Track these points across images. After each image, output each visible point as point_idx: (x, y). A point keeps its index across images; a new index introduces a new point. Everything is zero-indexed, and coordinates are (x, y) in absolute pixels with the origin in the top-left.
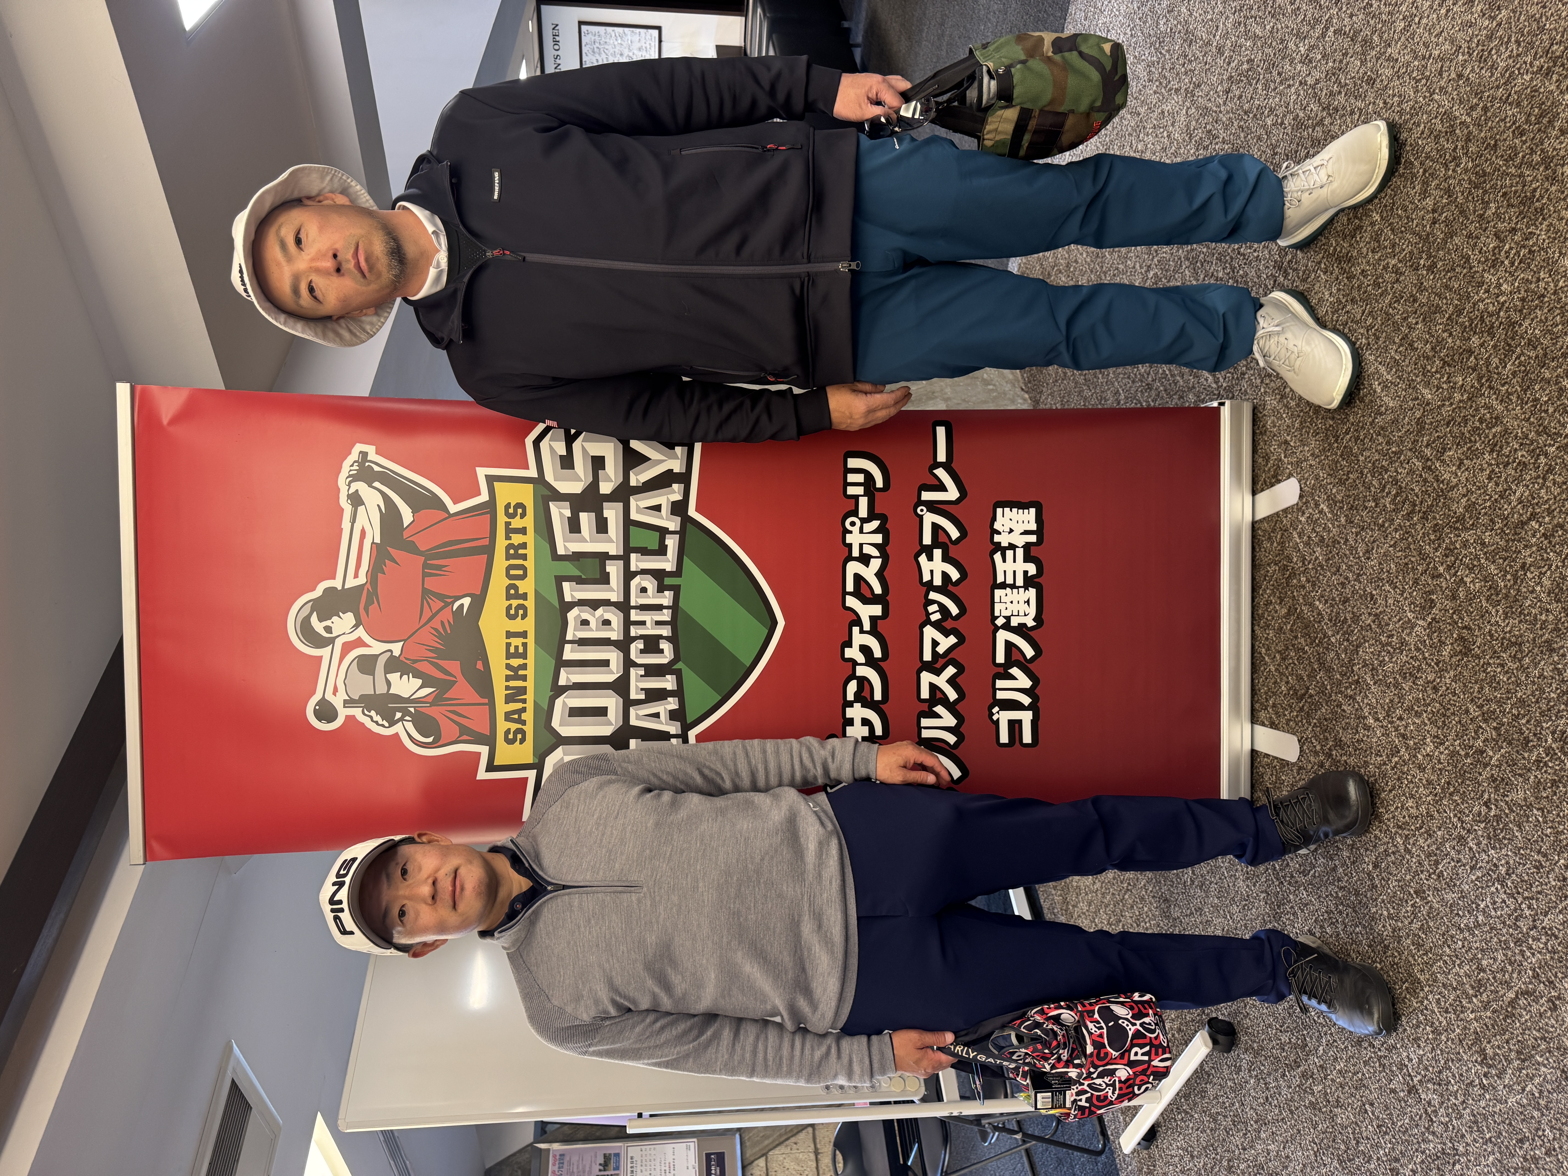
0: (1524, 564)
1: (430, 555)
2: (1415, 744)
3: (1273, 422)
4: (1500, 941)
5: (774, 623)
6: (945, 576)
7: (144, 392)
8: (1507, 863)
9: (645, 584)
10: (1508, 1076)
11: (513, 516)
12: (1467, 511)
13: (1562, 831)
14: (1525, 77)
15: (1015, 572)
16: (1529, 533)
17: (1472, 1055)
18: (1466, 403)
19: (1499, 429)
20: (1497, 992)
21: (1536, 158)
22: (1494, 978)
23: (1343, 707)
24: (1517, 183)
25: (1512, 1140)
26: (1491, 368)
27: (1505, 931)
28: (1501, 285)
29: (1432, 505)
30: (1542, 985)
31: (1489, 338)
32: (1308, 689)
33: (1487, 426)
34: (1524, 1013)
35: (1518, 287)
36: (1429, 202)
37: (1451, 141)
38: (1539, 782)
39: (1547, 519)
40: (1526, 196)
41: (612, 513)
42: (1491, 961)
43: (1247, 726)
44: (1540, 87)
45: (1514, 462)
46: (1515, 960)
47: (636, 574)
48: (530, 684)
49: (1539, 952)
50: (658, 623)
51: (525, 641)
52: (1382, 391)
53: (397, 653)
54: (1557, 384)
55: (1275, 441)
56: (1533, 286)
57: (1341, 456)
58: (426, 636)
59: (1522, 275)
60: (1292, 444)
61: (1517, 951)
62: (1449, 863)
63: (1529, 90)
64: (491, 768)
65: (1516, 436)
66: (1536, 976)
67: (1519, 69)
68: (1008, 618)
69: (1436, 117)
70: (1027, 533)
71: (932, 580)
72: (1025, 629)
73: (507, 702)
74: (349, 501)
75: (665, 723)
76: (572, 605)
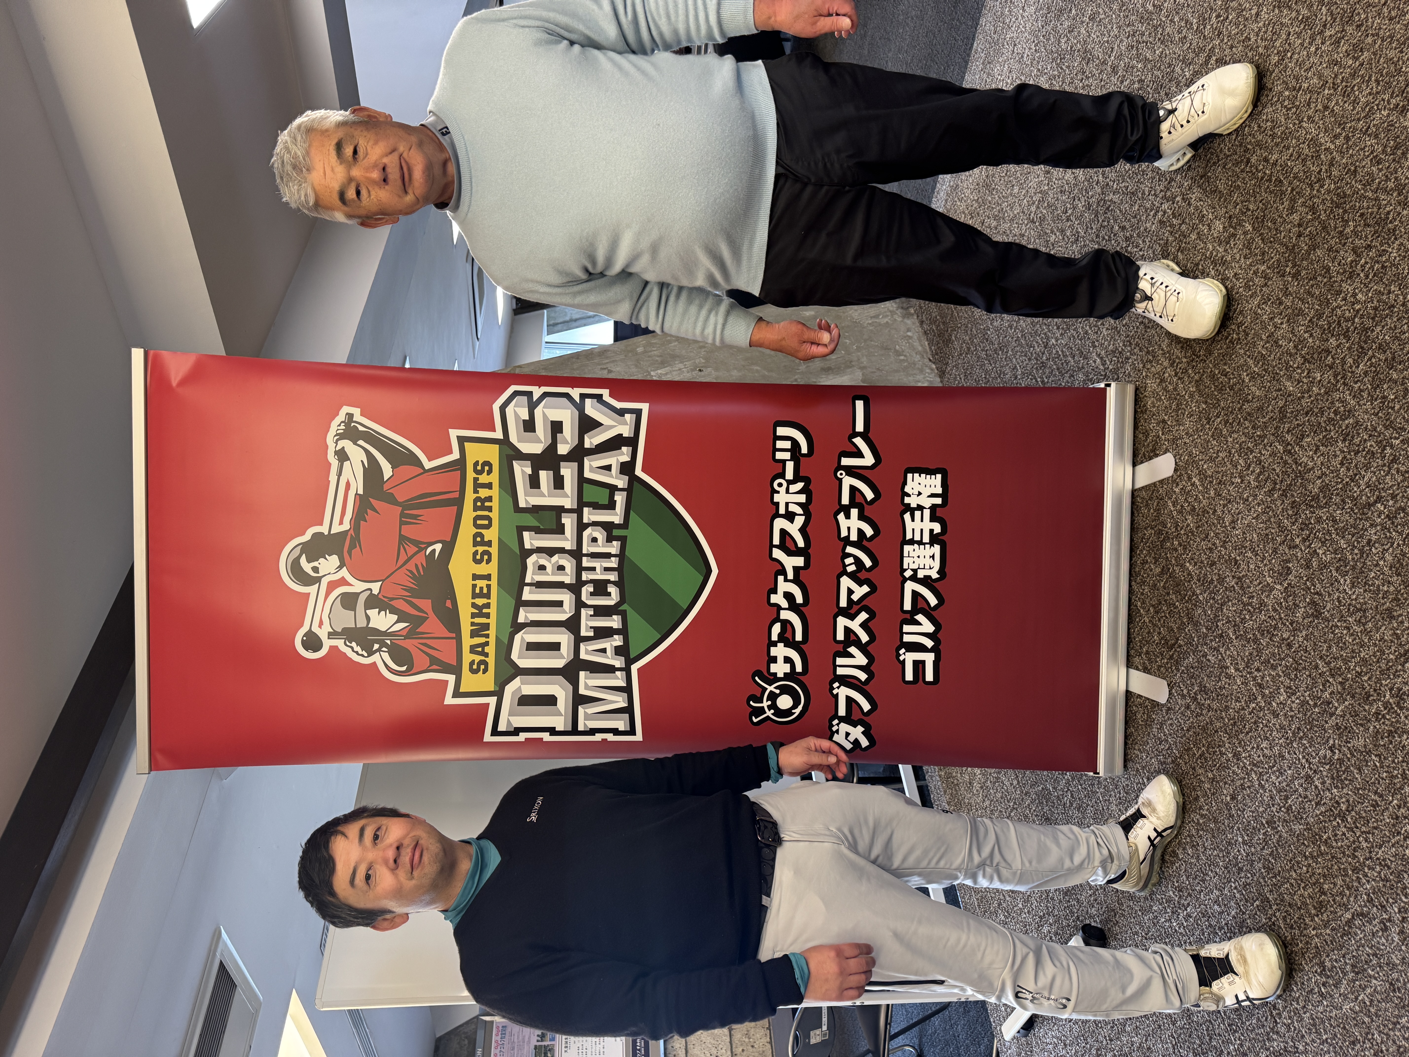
0: (1370, 541)
1: (406, 505)
2: (1270, 693)
3: (1153, 403)
4: (1340, 869)
5: (709, 571)
6: (861, 532)
7: (156, 357)
8: (1348, 801)
9: (596, 534)
10: (1343, 986)
11: (480, 472)
12: (1321, 491)
13: (1396, 776)
14: (1383, 112)
15: (922, 530)
16: (1375, 514)
17: (1313, 966)
18: (1323, 396)
19: (1351, 421)
20: (1336, 913)
21: (1391, 185)
22: (1334, 900)
23: (1208, 657)
24: (1373, 205)
25: (1345, 1041)
26: (1346, 367)
27: (1344, 860)
28: (1356, 294)
29: (1291, 485)
30: (1375, 908)
31: (1344, 341)
32: (1178, 639)
33: (1341, 417)
34: (1359, 932)
35: (1372, 297)
36: (1296, 217)
37: (1316, 164)
38: (1378, 731)
39: (1391, 503)
40: (1380, 218)
41: (568, 471)
42: (1332, 886)
43: (1123, 670)
44: (1396, 122)
45: (1364, 450)
46: (1353, 886)
47: (588, 525)
48: (492, 621)
49: (1373, 880)
50: (607, 569)
51: (489, 583)
52: (1250, 381)
53: (376, 591)
54: (1403, 384)
55: (1154, 419)
56: (1384, 297)
57: (1212, 436)
58: (403, 577)
59: (1375, 287)
60: (1169, 423)
61: (1354, 878)
62: (1297, 798)
63: (1386, 124)
64: (456, 694)
65: (1366, 428)
66: (1370, 901)
67: (1377, 105)
68: (915, 571)
69: (1304, 143)
70: (933, 495)
71: (848, 537)
72: (929, 581)
73: (472, 637)
74: (336, 457)
75: (610, 657)
76: (531, 552)
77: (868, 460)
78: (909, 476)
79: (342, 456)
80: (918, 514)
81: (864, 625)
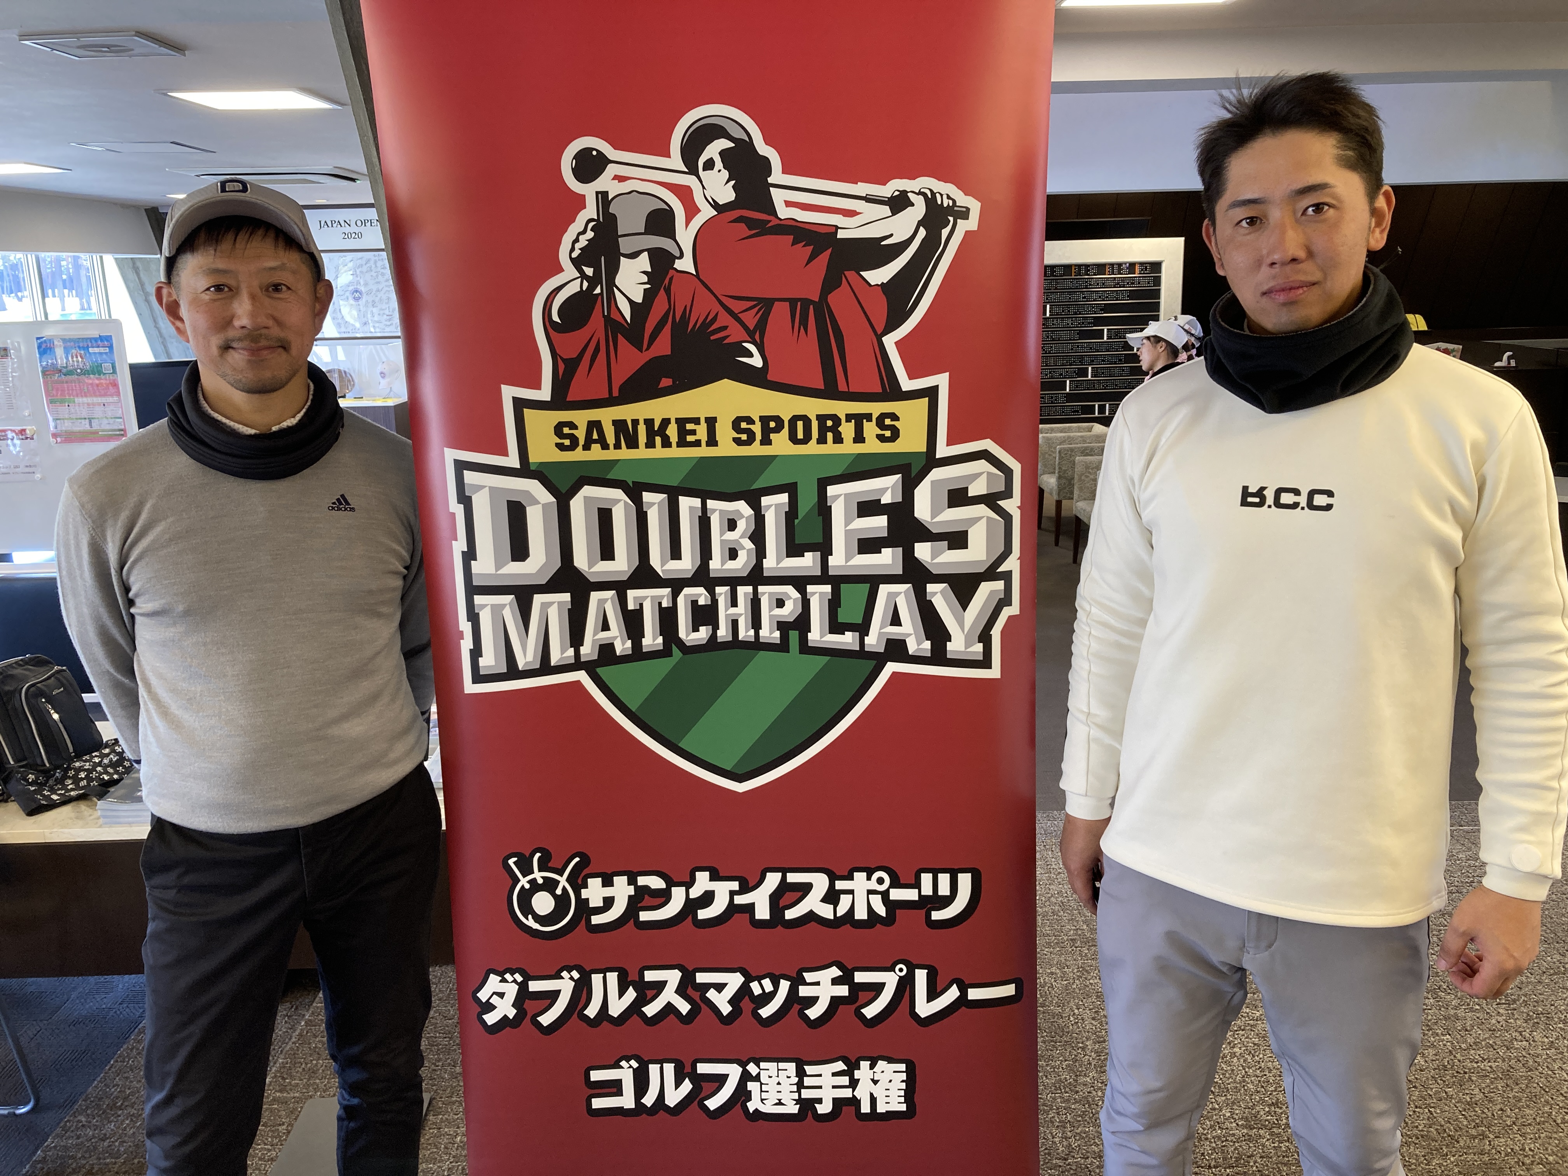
1: (822, 309)
5: (740, 778)
6: (813, 1001)
9: (789, 605)
11: (880, 424)
15: (820, 1087)
41: (887, 560)
47: (802, 591)
48: (642, 453)
50: (735, 624)
51: (703, 443)
53: (679, 265)
58: (704, 307)
64: (519, 404)
68: (757, 1078)
70: (873, 1100)
71: (805, 983)
72: (743, 1098)
73: (615, 423)
74: (897, 193)
75: (596, 638)
76: (756, 507)
77: (924, 1008)
78: (902, 1067)
79: (898, 203)
80: (845, 1080)
81: (669, 1008)
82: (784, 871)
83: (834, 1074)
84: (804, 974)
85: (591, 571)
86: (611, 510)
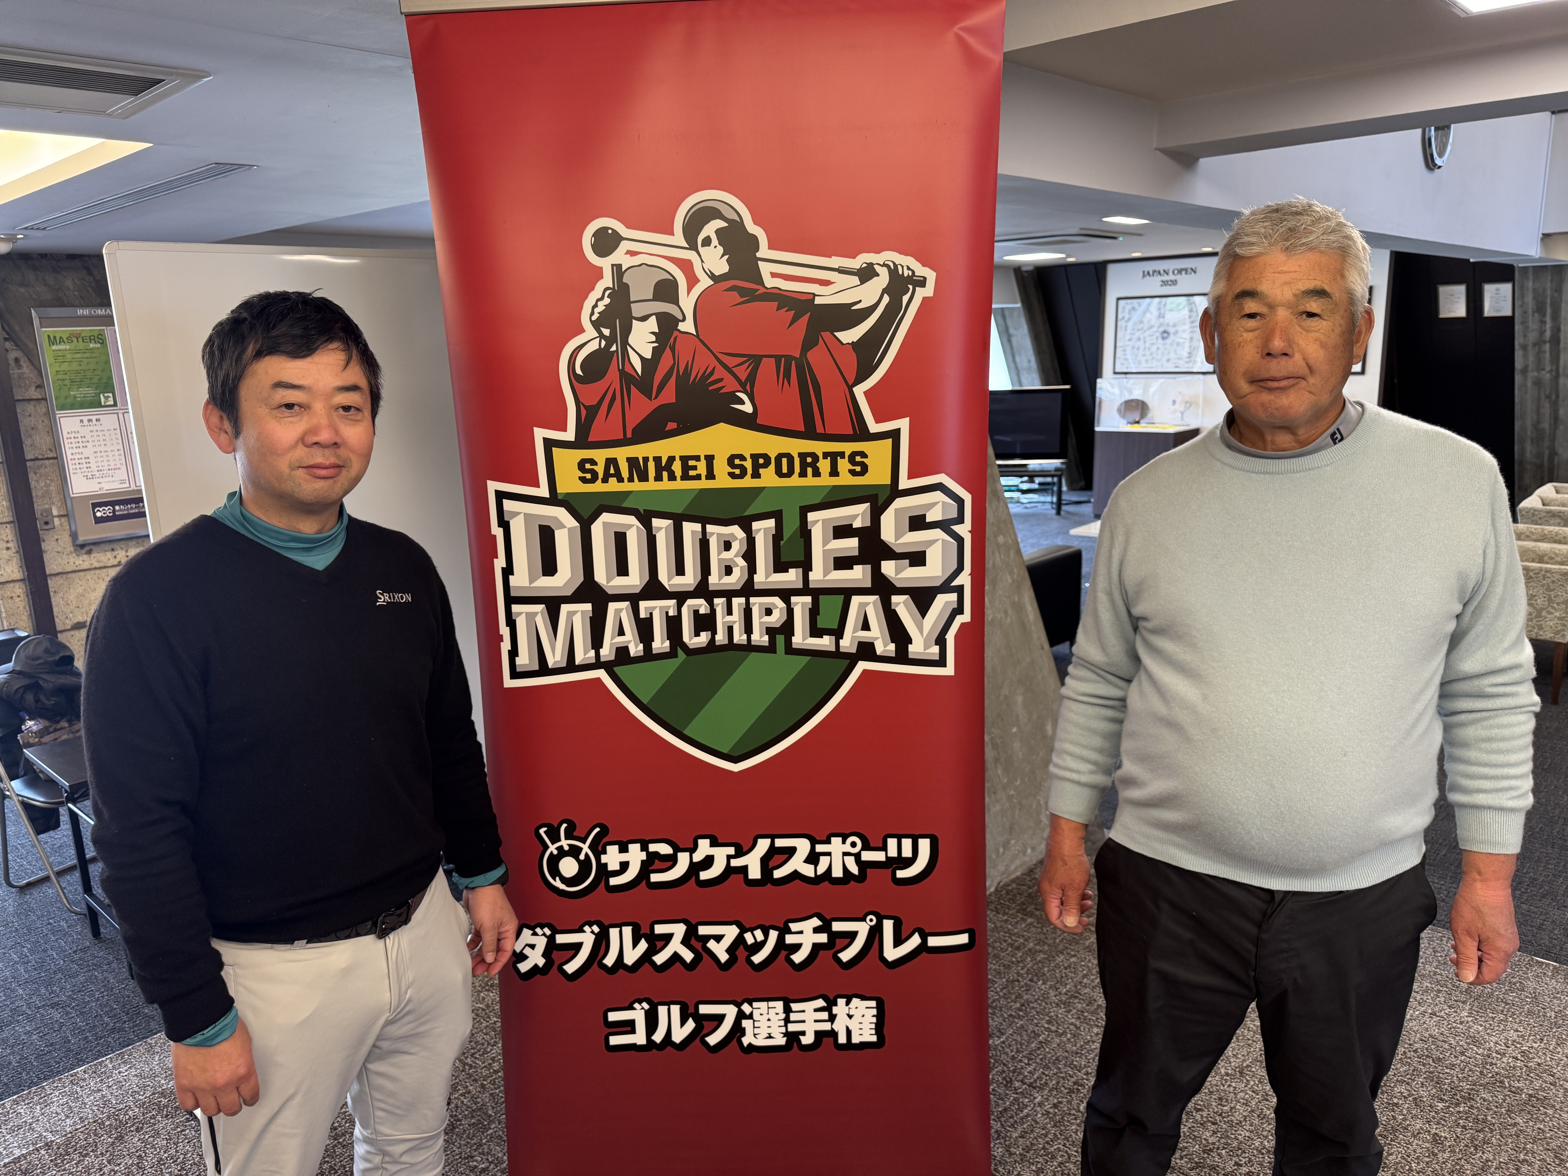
1: (803, 364)
5: (736, 760)
6: (797, 947)
9: (776, 614)
11: (852, 460)
15: (804, 1021)
41: (859, 575)
47: (787, 602)
48: (651, 485)
50: (730, 630)
51: (703, 477)
53: (682, 327)
58: (703, 363)
64: (549, 444)
68: (751, 1016)
70: (849, 1032)
71: (790, 932)
72: (739, 1034)
73: (628, 460)
74: (865, 265)
75: (613, 641)
76: (748, 530)
77: (891, 953)
78: (873, 1003)
79: (866, 274)
80: (825, 1015)
81: (676, 957)
82: (773, 837)
83: (816, 1010)
84: (790, 925)
85: (609, 585)
86: (625, 533)
